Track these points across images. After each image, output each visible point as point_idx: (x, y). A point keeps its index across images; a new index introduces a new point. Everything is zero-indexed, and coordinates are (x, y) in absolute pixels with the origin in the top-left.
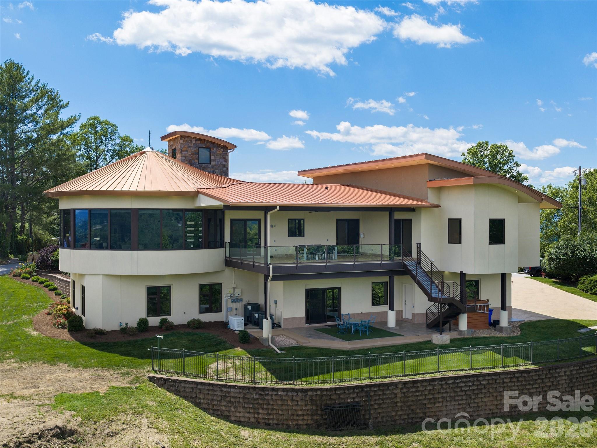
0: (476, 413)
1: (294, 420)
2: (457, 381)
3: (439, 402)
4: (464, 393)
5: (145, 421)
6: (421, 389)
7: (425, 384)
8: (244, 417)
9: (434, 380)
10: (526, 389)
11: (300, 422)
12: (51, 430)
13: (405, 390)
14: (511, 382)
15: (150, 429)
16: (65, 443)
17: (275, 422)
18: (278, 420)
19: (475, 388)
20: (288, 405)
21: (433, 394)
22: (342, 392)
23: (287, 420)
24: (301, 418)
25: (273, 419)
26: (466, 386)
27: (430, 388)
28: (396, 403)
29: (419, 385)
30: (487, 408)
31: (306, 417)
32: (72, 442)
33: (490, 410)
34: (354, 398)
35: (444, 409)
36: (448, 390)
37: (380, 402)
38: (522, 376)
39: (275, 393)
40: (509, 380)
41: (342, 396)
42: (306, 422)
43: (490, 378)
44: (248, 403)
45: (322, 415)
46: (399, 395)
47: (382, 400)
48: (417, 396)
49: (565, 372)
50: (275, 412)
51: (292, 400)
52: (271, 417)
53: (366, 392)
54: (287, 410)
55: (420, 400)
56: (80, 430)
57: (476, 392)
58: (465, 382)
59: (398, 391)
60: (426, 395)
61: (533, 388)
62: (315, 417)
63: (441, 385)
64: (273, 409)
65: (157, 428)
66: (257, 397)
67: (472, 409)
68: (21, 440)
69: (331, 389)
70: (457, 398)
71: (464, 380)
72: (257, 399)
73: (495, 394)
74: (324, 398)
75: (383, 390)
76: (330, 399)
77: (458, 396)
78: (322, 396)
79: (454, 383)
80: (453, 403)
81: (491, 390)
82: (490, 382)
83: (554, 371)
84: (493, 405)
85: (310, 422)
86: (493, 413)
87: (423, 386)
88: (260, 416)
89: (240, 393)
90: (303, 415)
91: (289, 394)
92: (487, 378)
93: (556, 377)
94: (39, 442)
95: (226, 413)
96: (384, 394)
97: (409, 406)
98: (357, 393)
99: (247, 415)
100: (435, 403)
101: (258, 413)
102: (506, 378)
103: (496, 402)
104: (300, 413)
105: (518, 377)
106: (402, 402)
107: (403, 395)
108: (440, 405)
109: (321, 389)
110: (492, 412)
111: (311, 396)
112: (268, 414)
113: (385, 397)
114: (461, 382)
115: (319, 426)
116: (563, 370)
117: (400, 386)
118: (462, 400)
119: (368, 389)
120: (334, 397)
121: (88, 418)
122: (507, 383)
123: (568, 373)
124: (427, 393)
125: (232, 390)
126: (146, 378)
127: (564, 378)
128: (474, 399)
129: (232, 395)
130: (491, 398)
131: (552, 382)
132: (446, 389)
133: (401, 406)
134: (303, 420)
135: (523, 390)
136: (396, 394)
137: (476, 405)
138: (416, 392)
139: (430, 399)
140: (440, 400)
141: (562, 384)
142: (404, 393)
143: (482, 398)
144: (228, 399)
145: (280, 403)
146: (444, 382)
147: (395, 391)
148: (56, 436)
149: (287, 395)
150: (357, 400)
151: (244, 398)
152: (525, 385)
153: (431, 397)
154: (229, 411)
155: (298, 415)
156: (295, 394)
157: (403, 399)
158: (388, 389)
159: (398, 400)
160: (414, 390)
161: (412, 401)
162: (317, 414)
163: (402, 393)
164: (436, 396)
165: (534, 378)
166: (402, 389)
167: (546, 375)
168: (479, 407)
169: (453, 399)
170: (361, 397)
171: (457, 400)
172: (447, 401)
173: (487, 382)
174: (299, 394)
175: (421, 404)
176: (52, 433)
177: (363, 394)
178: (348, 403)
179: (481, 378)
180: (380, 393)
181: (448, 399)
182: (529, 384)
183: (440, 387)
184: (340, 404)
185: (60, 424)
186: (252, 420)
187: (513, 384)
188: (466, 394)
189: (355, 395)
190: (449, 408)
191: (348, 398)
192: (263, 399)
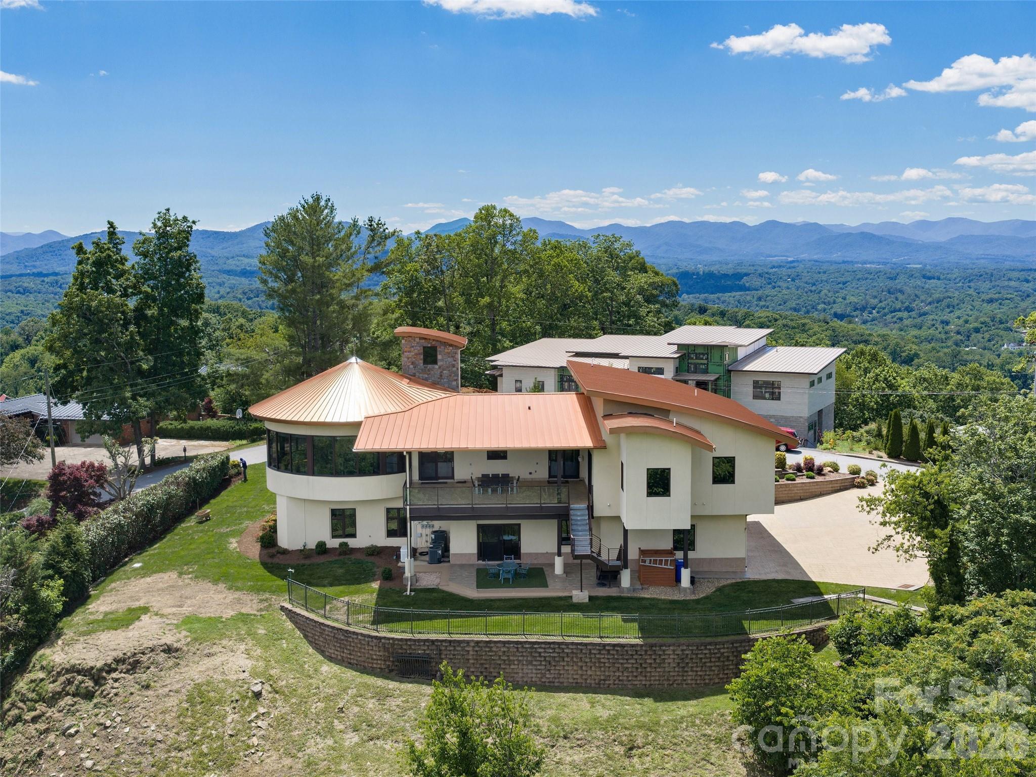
0: (557, 680)
1: (369, 663)
2: (535, 646)
3: (514, 664)
4: (543, 659)
5: (243, 647)
6: (494, 649)
7: (499, 645)
8: (334, 653)
9: (509, 642)
10: (619, 663)
11: (375, 666)
12: (161, 646)
13: (477, 649)
14: (600, 653)
15: (243, 655)
16: (169, 658)
17: (355, 662)
18: (357, 660)
19: (556, 655)
20: (364, 649)
21: (508, 656)
22: (412, 643)
23: (364, 661)
24: (375, 662)
25: (354, 659)
26: (545, 652)
27: (505, 649)
28: (468, 660)
29: (492, 645)
30: (570, 676)
31: (379, 662)
32: (174, 657)
33: (574, 679)
34: (424, 650)
35: (520, 671)
36: (524, 654)
37: (452, 657)
38: (613, 650)
39: (355, 637)
40: (598, 652)
41: (413, 647)
42: (379, 666)
43: (574, 647)
44: (337, 642)
45: (393, 661)
46: (471, 653)
47: (454, 655)
48: (491, 656)
49: (674, 651)
50: (354, 653)
51: (368, 644)
52: (352, 657)
53: (437, 646)
54: (364, 653)
55: (494, 660)
56: (185, 648)
57: (557, 659)
58: (544, 648)
59: (470, 649)
60: (500, 656)
61: (628, 663)
62: (387, 663)
63: (517, 648)
64: (353, 651)
65: (249, 654)
66: (343, 638)
67: (553, 676)
68: (136, 651)
69: (401, 640)
70: (534, 663)
71: (543, 646)
72: (343, 640)
73: (580, 664)
74: (395, 646)
75: (454, 646)
76: (401, 648)
77: (536, 661)
78: (393, 644)
79: (532, 648)
80: (530, 667)
81: (575, 659)
82: (574, 651)
83: (658, 648)
84: (577, 674)
85: (383, 667)
86: (577, 683)
87: (498, 647)
88: (344, 655)
89: (331, 632)
90: (377, 660)
91: (366, 639)
92: (570, 647)
93: (660, 655)
94: (151, 654)
95: (322, 648)
96: (455, 650)
97: (482, 664)
98: (428, 646)
99: (336, 653)
100: (510, 665)
101: (343, 652)
102: (594, 649)
103: (580, 672)
104: (374, 657)
105: (609, 650)
106: (474, 659)
107: (475, 653)
108: (516, 667)
109: (393, 639)
110: (575, 681)
111: (384, 644)
112: (350, 654)
113: (456, 653)
114: (540, 648)
115: (391, 671)
116: (671, 648)
117: (472, 644)
118: (541, 665)
119: (439, 644)
120: (404, 647)
121: (196, 640)
122: (595, 654)
123: (679, 652)
124: (501, 654)
125: (327, 629)
126: (277, 606)
127: (672, 657)
128: (555, 666)
129: (327, 633)
130: (575, 668)
131: (655, 659)
132: (522, 652)
133: (473, 664)
134: (377, 664)
135: (614, 663)
136: (468, 651)
137: (557, 672)
138: (489, 651)
139: (504, 660)
140: (516, 662)
141: (669, 663)
142: (477, 651)
143: (564, 666)
144: (324, 636)
145: (359, 646)
146: (519, 646)
147: (467, 649)
148: (164, 651)
149: (364, 640)
150: (427, 652)
151: (334, 637)
152: (618, 659)
153: (506, 658)
154: (324, 647)
155: (372, 659)
156: (370, 639)
157: (475, 657)
158: (459, 646)
159: (470, 657)
160: (487, 649)
161: (486, 660)
162: (390, 661)
163: (474, 651)
164: (511, 658)
165: (630, 653)
166: (474, 647)
167: (646, 651)
168: (561, 674)
169: (530, 663)
170: (431, 650)
171: (535, 665)
172: (523, 665)
173: (570, 651)
174: (375, 641)
175: (494, 664)
176: (161, 648)
177: (434, 647)
178: (419, 654)
179: (563, 647)
180: (452, 648)
181: (524, 663)
182: (623, 659)
183: (515, 650)
184: (410, 654)
185: (168, 643)
186: (339, 657)
187: (603, 656)
188: (545, 660)
189: (426, 648)
190: (525, 671)
191: (418, 649)
192: (347, 641)
